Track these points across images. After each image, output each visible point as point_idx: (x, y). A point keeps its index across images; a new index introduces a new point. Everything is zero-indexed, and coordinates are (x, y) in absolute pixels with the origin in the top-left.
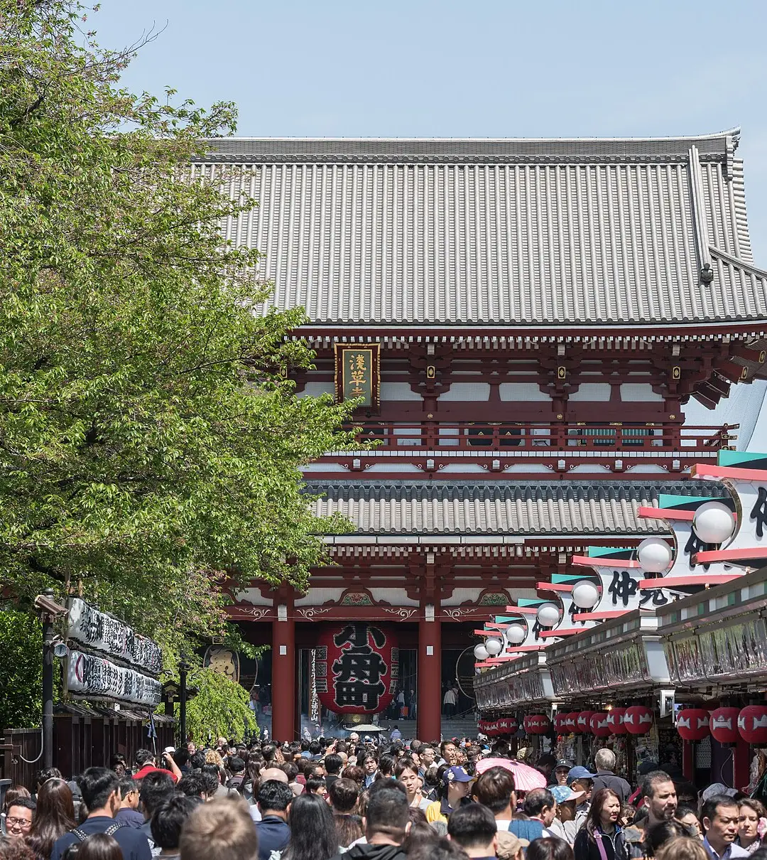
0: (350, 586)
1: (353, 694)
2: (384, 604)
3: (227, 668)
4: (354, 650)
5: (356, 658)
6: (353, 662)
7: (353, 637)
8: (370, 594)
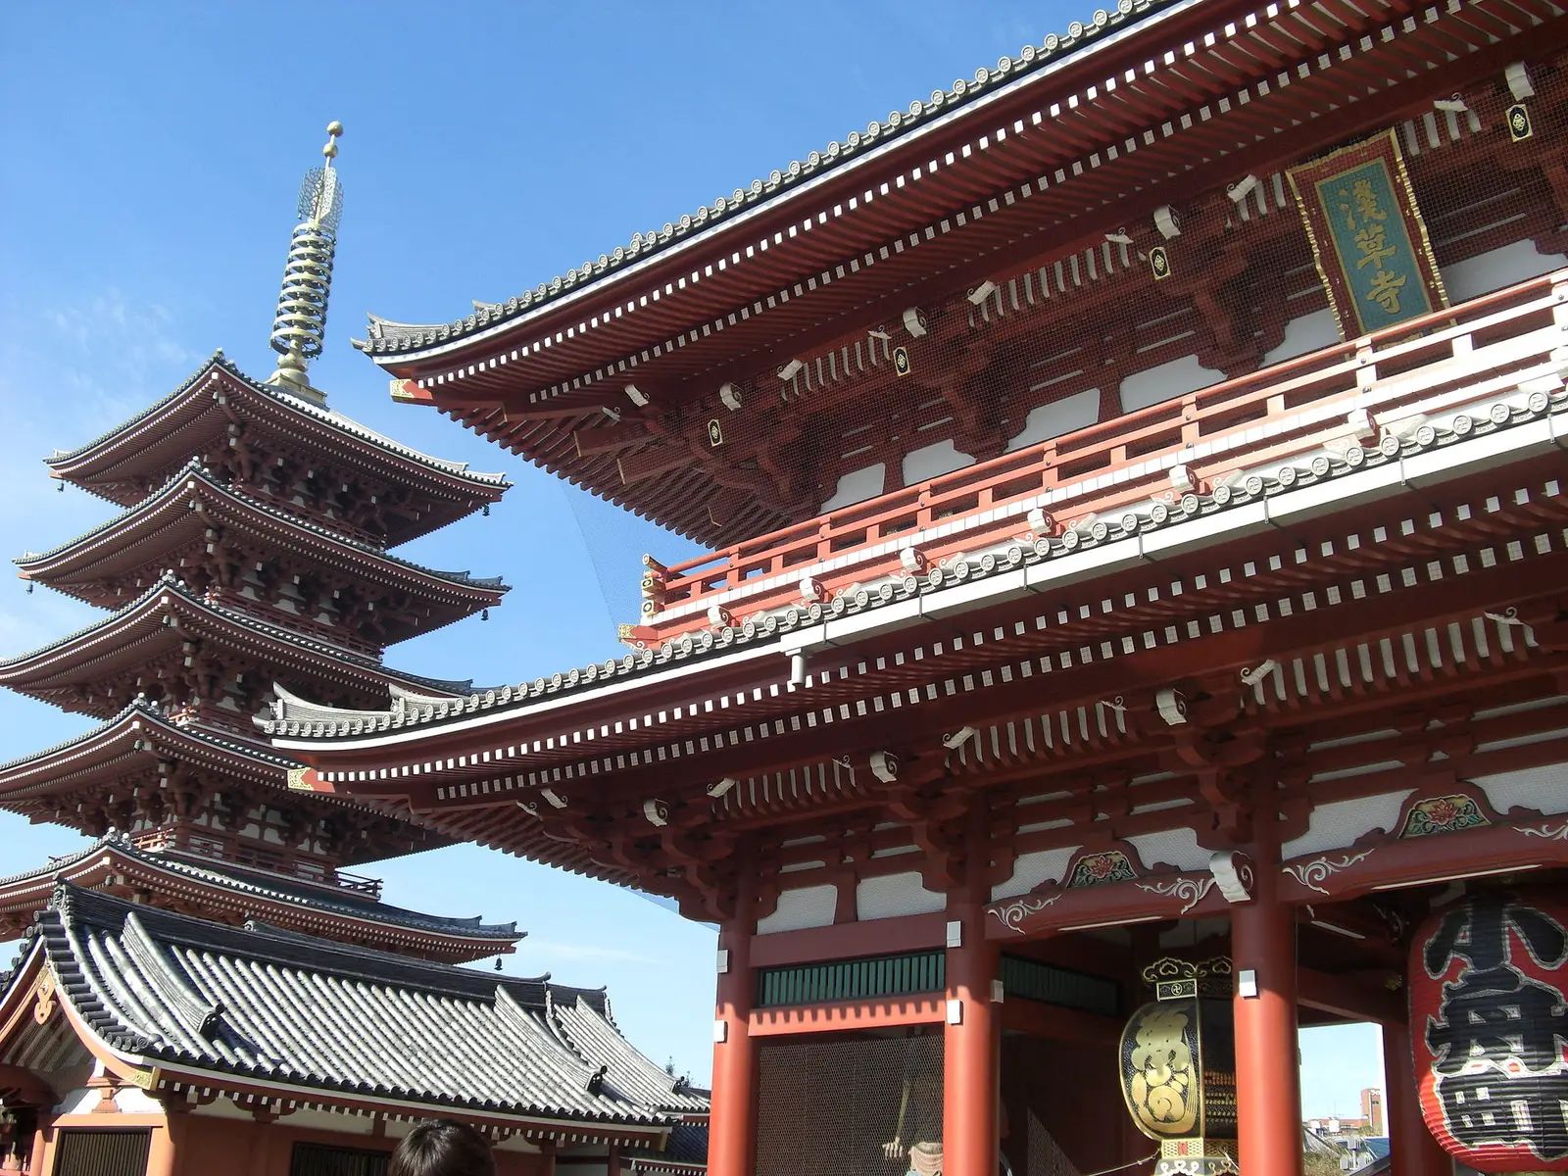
0: (1419, 779)
1: (1484, 1106)
2: (1523, 815)
3: (1173, 1054)
4: (1473, 983)
5: (1481, 1006)
6: (1474, 1017)
7: (1464, 938)
8: (1480, 795)
